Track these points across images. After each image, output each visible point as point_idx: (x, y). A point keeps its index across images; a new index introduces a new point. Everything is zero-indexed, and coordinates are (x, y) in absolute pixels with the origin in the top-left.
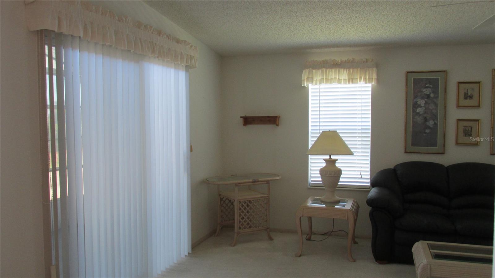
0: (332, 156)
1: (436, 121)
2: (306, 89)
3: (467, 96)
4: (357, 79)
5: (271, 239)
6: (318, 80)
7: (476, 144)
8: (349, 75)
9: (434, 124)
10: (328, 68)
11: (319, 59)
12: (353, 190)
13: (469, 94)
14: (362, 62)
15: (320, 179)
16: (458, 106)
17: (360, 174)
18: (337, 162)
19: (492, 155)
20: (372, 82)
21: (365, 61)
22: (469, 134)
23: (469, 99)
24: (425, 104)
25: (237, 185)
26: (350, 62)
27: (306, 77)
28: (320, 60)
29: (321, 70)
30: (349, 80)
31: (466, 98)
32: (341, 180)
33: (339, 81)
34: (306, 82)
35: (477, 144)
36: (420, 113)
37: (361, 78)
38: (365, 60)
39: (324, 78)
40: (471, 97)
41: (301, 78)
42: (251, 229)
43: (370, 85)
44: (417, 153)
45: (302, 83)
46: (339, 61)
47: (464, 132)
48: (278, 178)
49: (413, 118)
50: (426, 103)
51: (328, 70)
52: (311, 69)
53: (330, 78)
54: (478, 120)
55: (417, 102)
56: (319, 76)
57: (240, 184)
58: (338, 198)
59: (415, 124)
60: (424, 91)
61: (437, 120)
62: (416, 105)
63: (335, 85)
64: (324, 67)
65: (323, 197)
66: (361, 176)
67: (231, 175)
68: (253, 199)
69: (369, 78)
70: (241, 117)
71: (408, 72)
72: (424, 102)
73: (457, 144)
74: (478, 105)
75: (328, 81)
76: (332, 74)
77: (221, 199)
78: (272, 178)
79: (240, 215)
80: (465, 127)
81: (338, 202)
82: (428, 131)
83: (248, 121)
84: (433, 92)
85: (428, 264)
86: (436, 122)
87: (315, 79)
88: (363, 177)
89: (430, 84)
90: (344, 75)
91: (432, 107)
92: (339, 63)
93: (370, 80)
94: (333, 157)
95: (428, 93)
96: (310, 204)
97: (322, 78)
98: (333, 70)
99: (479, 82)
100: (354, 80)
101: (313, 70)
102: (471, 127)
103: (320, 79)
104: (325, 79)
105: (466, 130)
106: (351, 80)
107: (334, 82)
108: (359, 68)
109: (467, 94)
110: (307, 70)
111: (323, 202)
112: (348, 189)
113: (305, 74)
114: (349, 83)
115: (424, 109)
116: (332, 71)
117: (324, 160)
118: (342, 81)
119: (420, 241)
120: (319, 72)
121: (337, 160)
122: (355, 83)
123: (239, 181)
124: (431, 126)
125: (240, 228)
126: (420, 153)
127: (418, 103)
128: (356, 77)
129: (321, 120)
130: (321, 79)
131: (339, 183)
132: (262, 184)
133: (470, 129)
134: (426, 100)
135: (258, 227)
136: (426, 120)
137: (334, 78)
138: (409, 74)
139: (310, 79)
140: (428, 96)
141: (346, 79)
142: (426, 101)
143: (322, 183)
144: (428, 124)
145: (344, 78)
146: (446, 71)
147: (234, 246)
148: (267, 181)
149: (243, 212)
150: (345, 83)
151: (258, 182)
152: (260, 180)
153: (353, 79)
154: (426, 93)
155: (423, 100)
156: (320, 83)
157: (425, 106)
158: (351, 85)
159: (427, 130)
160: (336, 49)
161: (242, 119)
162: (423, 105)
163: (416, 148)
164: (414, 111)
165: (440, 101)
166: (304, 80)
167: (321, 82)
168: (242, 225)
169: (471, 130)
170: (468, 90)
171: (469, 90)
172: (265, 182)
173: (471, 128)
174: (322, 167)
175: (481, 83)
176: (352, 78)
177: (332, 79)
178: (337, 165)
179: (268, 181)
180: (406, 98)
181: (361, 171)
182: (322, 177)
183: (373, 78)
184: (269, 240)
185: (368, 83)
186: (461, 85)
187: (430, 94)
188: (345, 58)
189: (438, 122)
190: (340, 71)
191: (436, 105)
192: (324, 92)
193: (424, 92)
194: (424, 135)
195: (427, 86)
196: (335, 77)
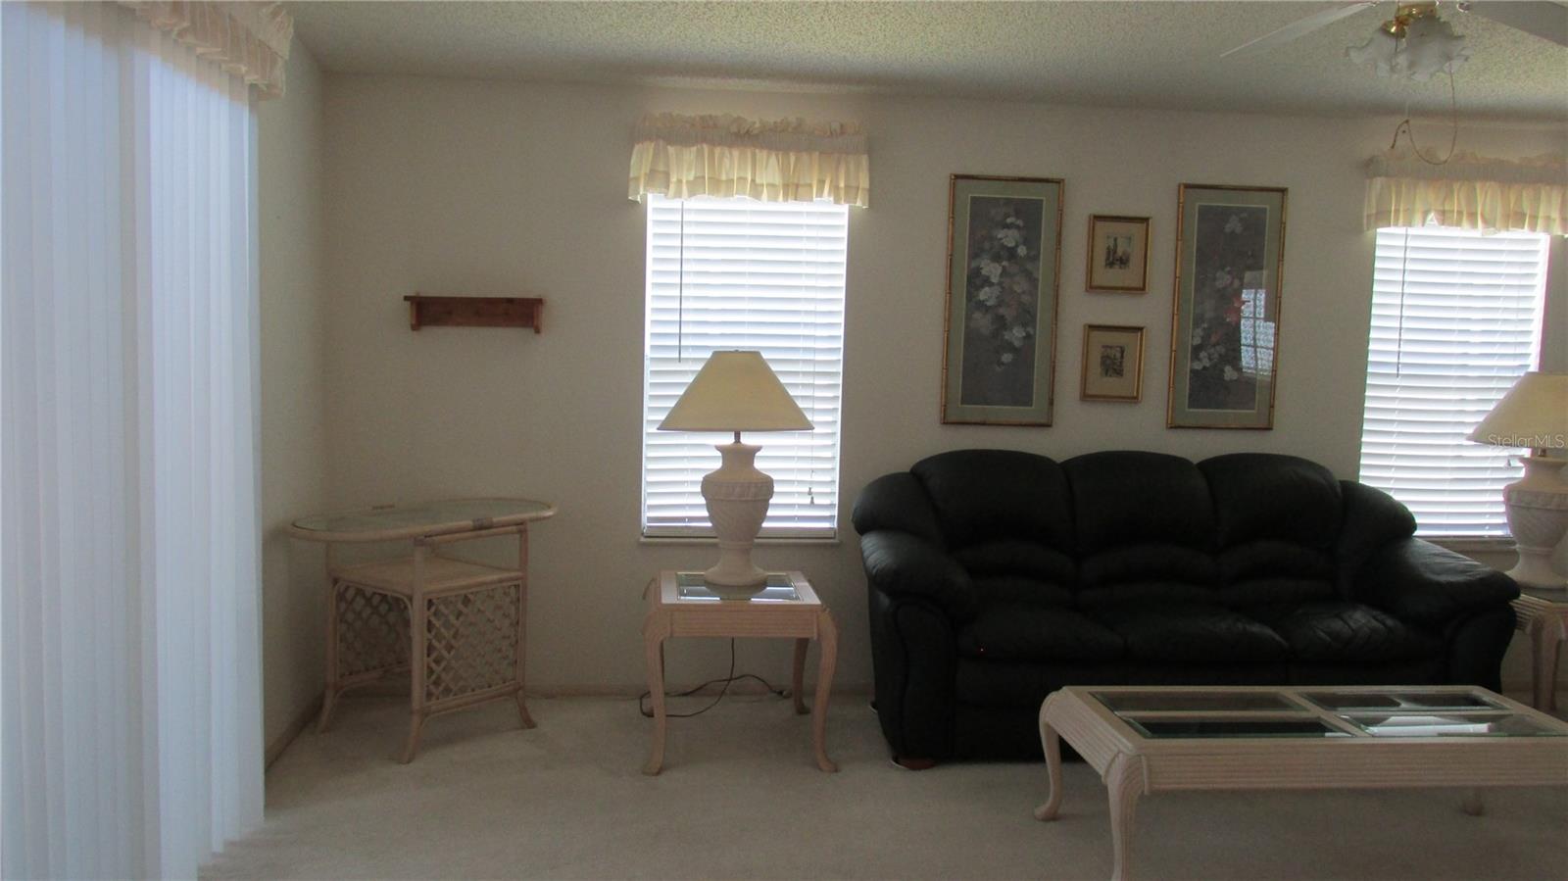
0: (742, 434)
1: (1030, 329)
2: (637, 211)
3: (1116, 260)
4: (810, 186)
5: (529, 723)
6: (684, 181)
7: (1133, 399)
8: (784, 170)
9: (1024, 338)
10: (720, 144)
11: (692, 111)
12: (787, 546)
13: (1120, 252)
14: (829, 133)
15: (705, 513)
16: (1092, 288)
17: (810, 493)
18: (757, 454)
19: (1171, 428)
20: (856, 198)
21: (838, 131)
22: (1115, 370)
23: (1117, 267)
24: (1001, 275)
25: (420, 541)
26: (790, 130)
27: (645, 169)
28: (693, 115)
29: (694, 149)
30: (786, 186)
31: (1110, 264)
32: (770, 513)
33: (756, 192)
34: (645, 187)
35: (1136, 398)
36: (988, 304)
37: (822, 182)
38: (836, 126)
39: (704, 177)
40: (1123, 261)
41: (629, 173)
42: (451, 697)
43: (844, 208)
44: (976, 424)
45: (631, 191)
46: (755, 123)
47: (1103, 363)
48: (549, 513)
49: (968, 318)
50: (1004, 273)
51: (718, 151)
52: (661, 142)
53: (724, 178)
54: (1140, 329)
55: (978, 269)
56: (689, 170)
57: (430, 536)
58: (760, 572)
59: (972, 338)
60: (999, 236)
61: (1034, 328)
62: (976, 280)
63: (741, 203)
64: (704, 140)
65: (711, 570)
66: (812, 498)
67: (375, 508)
68: (474, 590)
69: (846, 186)
70: (406, 298)
71: (957, 177)
72: (1000, 270)
73: (1086, 397)
74: (1141, 285)
75: (718, 185)
76: (732, 163)
77: (341, 597)
78: (534, 515)
79: (430, 649)
80: (1106, 347)
81: (759, 586)
82: (1007, 358)
83: (428, 311)
84: (1026, 242)
85: (1139, 756)
86: (1032, 332)
87: (674, 179)
88: (816, 501)
89: (1018, 218)
90: (770, 169)
91: (1020, 286)
92: (755, 132)
93: (850, 192)
94: (748, 440)
95: (1011, 244)
96: (670, 597)
97: (698, 174)
98: (736, 153)
99: (1145, 220)
100: (800, 189)
101: (669, 147)
102: (1121, 347)
103: (691, 178)
104: (709, 178)
105: (1108, 357)
106: (793, 189)
107: (737, 193)
108: (817, 153)
109: (1115, 252)
110: (650, 147)
111: (713, 587)
112: (781, 541)
113: (641, 159)
114: (786, 199)
115: (996, 290)
116: (731, 154)
117: (719, 448)
118: (762, 192)
119: (1064, 688)
120: (690, 154)
121: (759, 449)
122: (803, 200)
123: (428, 528)
124: (1017, 344)
125: (429, 695)
126: (983, 424)
127: (984, 272)
128: (808, 182)
129: (685, 318)
130: (696, 178)
131: (765, 525)
132: (507, 533)
133: (1118, 355)
134: (1005, 263)
135: (490, 686)
136: (1001, 323)
137: (739, 178)
138: (961, 183)
139: (660, 178)
140: (1012, 253)
141: (777, 183)
142: (1004, 267)
143: (709, 524)
144: (1007, 336)
145: (771, 181)
146: (1063, 180)
147: (408, 762)
148: (517, 524)
149: (439, 637)
150: (773, 198)
151: (490, 527)
152: (495, 520)
153: (797, 186)
154: (1006, 243)
155: (997, 265)
156: (692, 194)
157: (1000, 284)
158: (793, 206)
159: (1006, 355)
160: (745, 82)
161: (408, 303)
162: (995, 280)
163: (974, 411)
164: (970, 297)
165: (1042, 271)
166: (637, 179)
167: (695, 187)
168: (436, 683)
169: (1122, 357)
170: (1116, 240)
171: (1119, 241)
172: (514, 528)
173: (1122, 352)
174: (709, 472)
175: (1150, 221)
176: (796, 181)
177: (733, 180)
178: (758, 465)
179: (521, 523)
180: (951, 255)
181: (811, 482)
182: (709, 506)
183: (858, 188)
184: (523, 728)
185: (842, 202)
186: (1099, 224)
187: (1017, 246)
188: (772, 118)
189: (1037, 332)
190: (758, 157)
191: (1033, 281)
192: (698, 223)
193: (1001, 239)
194: (998, 369)
195: (1009, 220)
196: (742, 175)
